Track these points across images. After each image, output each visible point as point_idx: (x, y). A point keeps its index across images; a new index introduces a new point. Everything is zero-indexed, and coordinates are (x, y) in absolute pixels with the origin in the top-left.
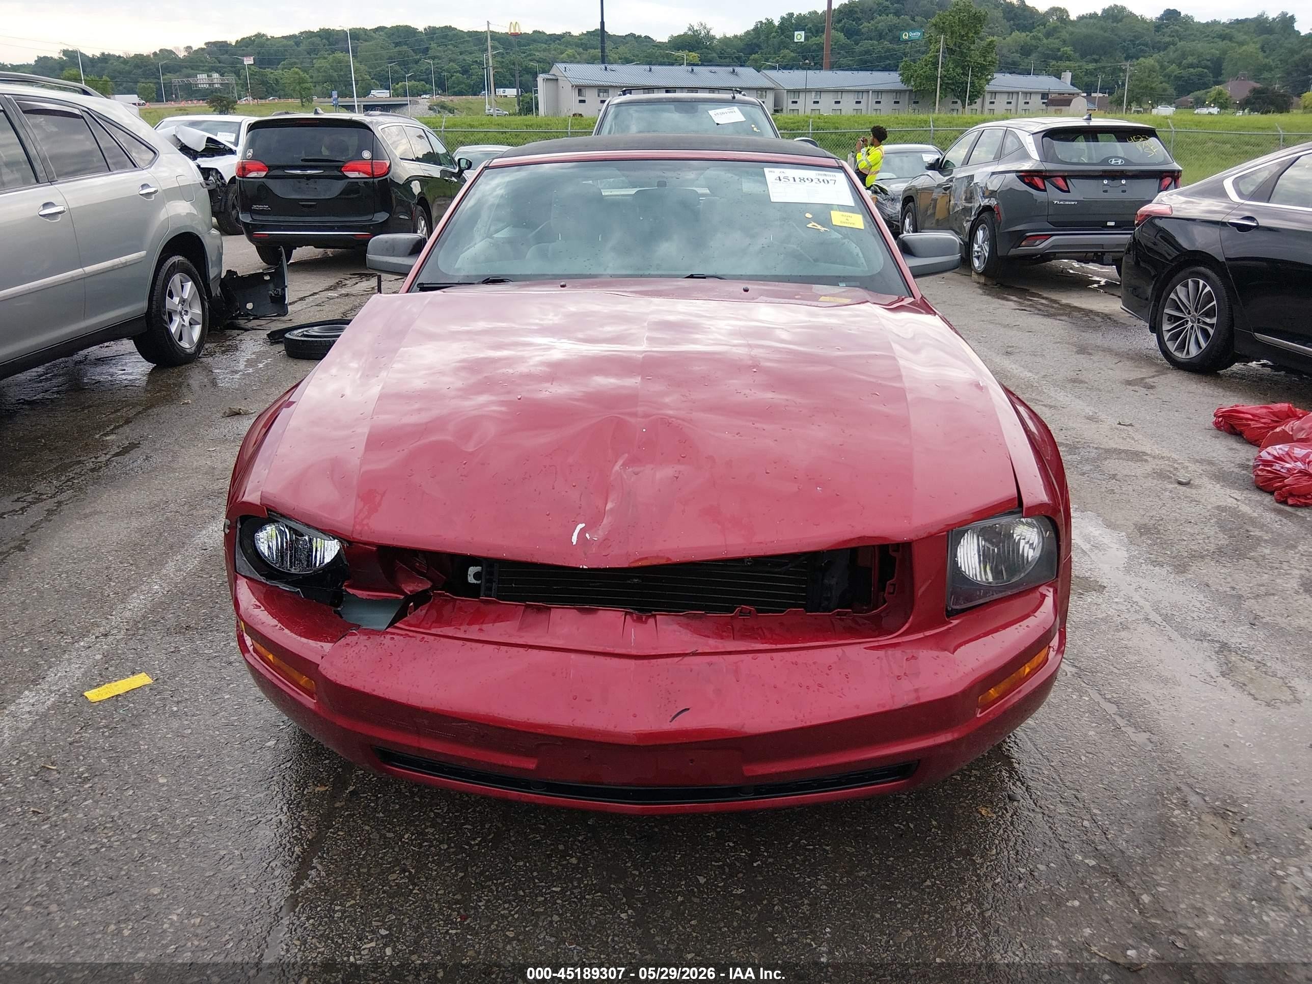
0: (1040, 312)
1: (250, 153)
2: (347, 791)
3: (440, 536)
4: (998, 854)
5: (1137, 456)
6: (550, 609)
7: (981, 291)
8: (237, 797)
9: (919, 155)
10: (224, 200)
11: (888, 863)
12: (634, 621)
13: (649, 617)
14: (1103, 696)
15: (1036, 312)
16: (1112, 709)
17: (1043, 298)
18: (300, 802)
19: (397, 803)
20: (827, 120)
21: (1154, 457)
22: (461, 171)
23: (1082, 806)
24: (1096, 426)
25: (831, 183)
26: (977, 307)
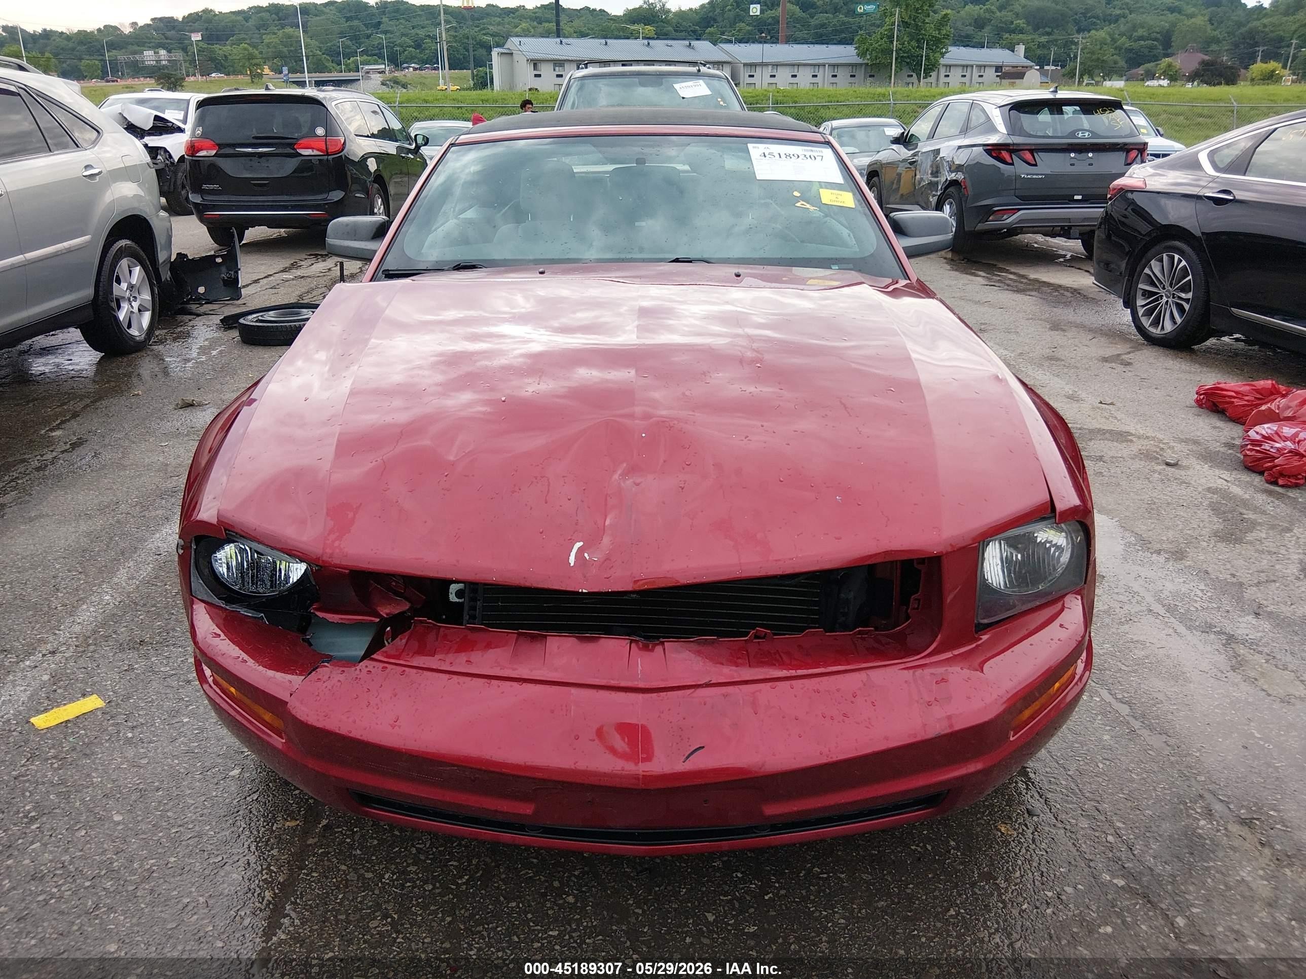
0: (1010, 288)
1: (199, 131)
2: (320, 826)
3: (422, 559)
4: (1022, 876)
5: (1122, 437)
6: (546, 636)
7: (949, 267)
8: (200, 836)
9: (882, 128)
10: (173, 180)
11: (909, 891)
12: (640, 649)
13: (658, 644)
14: (1113, 695)
15: (1006, 287)
16: (1124, 710)
17: (1011, 273)
18: (269, 840)
19: (375, 838)
20: (785, 94)
21: (1139, 438)
22: (418, 147)
23: (1104, 819)
24: (1077, 405)
25: (819, 159)
26: (946, 283)
